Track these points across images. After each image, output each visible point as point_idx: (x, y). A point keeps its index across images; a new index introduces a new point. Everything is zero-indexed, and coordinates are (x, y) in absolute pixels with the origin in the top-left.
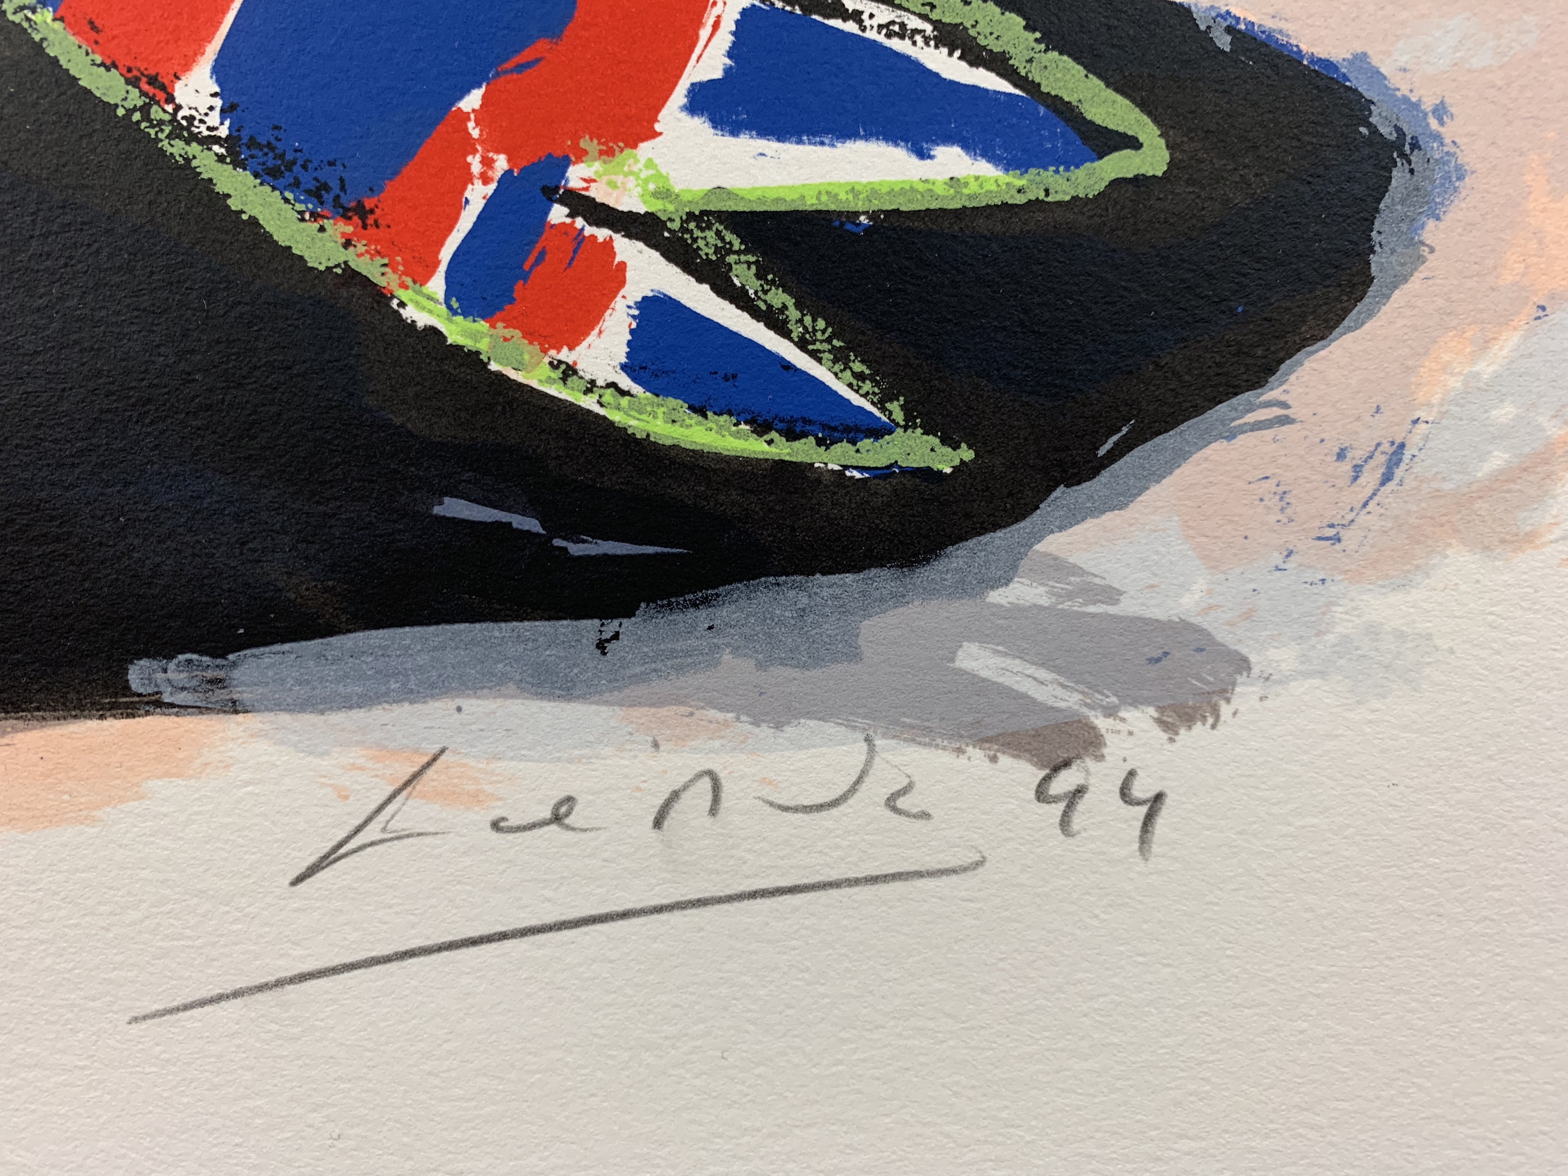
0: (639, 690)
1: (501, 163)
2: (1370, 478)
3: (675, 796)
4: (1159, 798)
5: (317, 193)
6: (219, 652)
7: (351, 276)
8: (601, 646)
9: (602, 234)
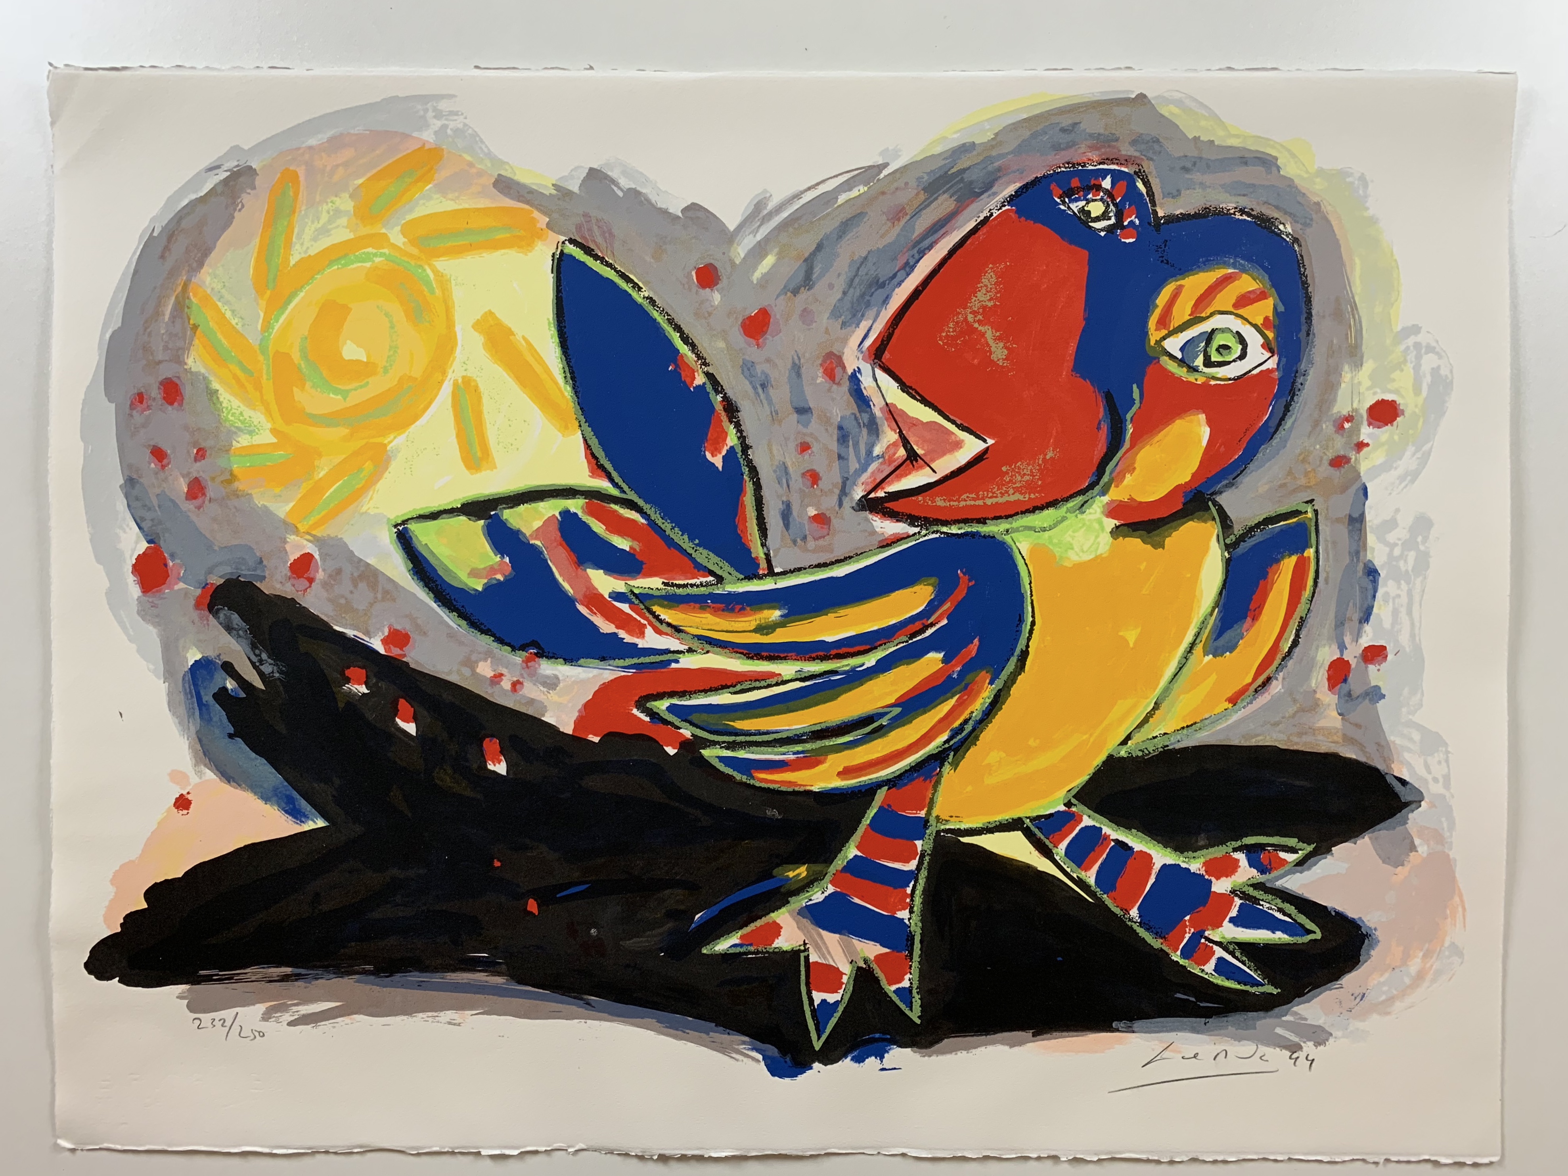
0: (1212, 1033)
1: (1192, 930)
2: (1358, 999)
3: (1218, 1054)
4: (1313, 1060)
5: (1156, 934)
6: (1131, 1021)
7: (1162, 950)
8: (1205, 1024)
9: (1211, 945)
